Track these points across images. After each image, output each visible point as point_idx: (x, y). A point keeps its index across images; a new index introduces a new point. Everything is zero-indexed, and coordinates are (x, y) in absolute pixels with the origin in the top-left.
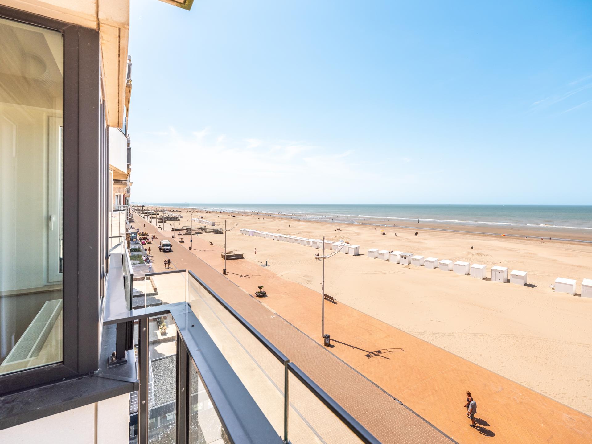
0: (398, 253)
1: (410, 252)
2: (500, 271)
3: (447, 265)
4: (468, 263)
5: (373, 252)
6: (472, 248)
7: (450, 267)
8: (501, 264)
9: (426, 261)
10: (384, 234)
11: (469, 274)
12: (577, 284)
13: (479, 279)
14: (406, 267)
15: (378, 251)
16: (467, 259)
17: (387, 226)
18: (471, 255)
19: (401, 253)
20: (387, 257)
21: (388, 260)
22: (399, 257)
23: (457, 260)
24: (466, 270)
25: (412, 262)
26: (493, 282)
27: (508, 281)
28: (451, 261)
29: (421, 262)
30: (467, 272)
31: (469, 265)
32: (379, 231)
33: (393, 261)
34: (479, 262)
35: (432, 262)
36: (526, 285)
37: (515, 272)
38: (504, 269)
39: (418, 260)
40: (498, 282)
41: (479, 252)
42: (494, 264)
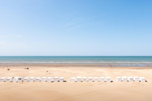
0: (17, 78)
1: (23, 76)
2: (57, 78)
3: (39, 79)
4: (46, 77)
5: (3, 79)
6: (47, 72)
7: (40, 80)
8: (57, 76)
9: (30, 79)
10: (8, 70)
11: (47, 81)
12: (76, 78)
13: (50, 82)
14: (21, 83)
15: (6, 78)
16: (46, 76)
17: (10, 66)
18: (47, 74)
19: (18, 77)
20: (11, 80)
21: (12, 82)
22: (17, 79)
23: (42, 77)
24: (46, 80)
25: (24, 80)
26: (55, 82)
27: (59, 81)
28: (40, 78)
29: (28, 80)
30: (46, 81)
31: (47, 78)
32: (6, 69)
33: (14, 82)
34: (50, 76)
35: (33, 79)
36: (64, 81)
37: (61, 78)
38: (58, 77)
39: (27, 79)
40: (56, 82)
41: (49, 73)
42: (55, 76)
